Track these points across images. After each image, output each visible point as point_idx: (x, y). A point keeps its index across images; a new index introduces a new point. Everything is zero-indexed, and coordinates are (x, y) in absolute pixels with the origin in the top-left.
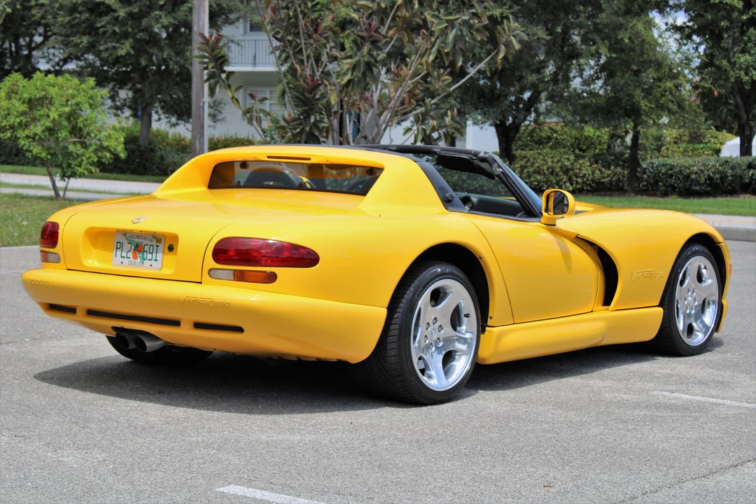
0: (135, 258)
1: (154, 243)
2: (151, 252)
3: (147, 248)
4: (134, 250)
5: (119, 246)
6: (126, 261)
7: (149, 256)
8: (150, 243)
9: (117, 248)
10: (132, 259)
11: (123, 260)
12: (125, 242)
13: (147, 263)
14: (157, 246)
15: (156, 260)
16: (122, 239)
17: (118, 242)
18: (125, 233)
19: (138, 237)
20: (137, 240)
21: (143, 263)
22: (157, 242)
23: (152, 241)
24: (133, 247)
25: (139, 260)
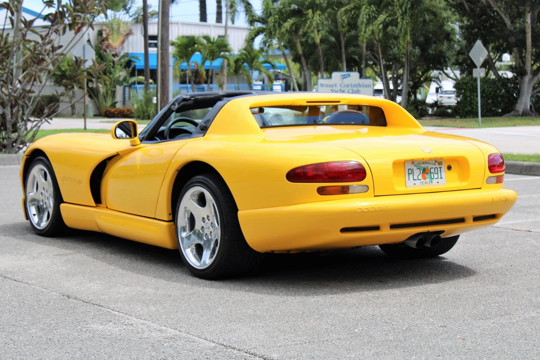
0: (425, 179)
1: (437, 166)
2: (436, 172)
3: (432, 171)
4: (423, 173)
5: (411, 172)
6: (417, 182)
7: (436, 176)
8: (434, 167)
9: (409, 174)
10: (422, 180)
11: (415, 182)
12: (415, 169)
13: (435, 181)
14: (440, 168)
15: (441, 178)
16: (412, 167)
17: (409, 169)
18: (413, 162)
19: (424, 163)
20: (423, 166)
21: (432, 182)
22: (439, 164)
23: (435, 165)
24: (421, 171)
25: (428, 180)
